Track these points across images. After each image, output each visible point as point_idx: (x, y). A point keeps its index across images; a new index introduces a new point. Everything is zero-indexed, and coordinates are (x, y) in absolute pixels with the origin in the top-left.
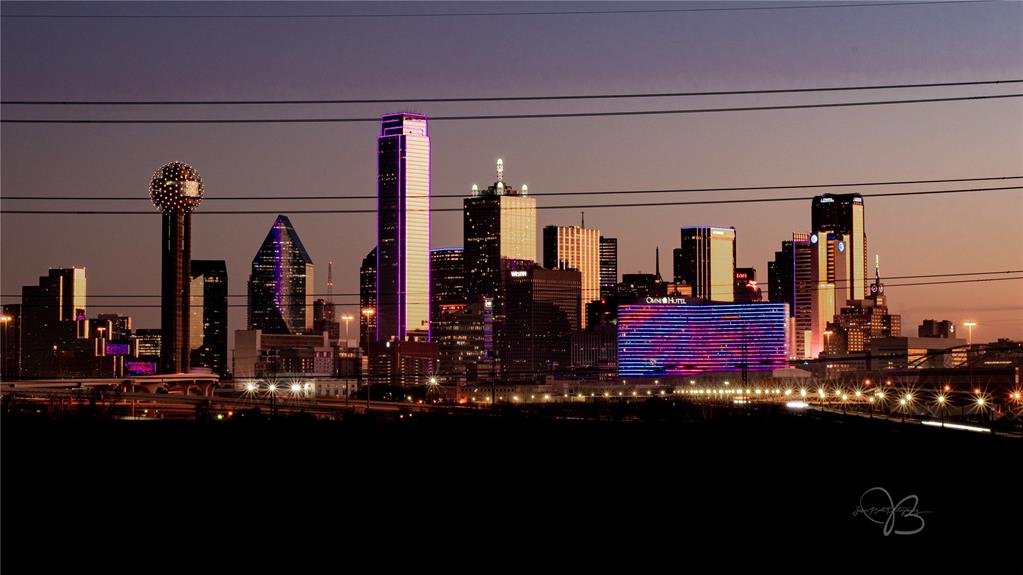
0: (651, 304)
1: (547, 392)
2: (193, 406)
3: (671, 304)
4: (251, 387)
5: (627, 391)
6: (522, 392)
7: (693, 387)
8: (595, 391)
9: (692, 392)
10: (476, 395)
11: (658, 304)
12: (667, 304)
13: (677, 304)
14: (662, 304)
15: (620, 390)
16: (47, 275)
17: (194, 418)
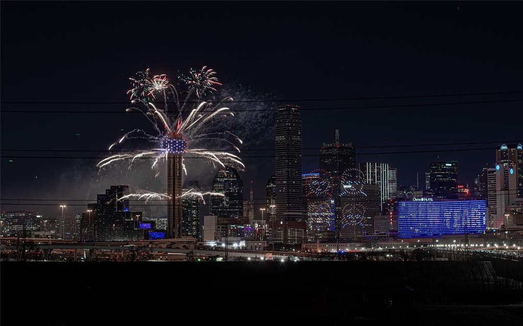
0: (415, 201)
1: (363, 246)
2: (185, 254)
3: (426, 201)
4: (212, 244)
5: (403, 246)
6: (351, 246)
7: (438, 243)
8: (388, 246)
9: (437, 246)
10: (327, 248)
11: (419, 201)
12: (423, 201)
13: (428, 201)
14: (421, 201)
15: (400, 245)
16: (110, 189)
17: (185, 260)
